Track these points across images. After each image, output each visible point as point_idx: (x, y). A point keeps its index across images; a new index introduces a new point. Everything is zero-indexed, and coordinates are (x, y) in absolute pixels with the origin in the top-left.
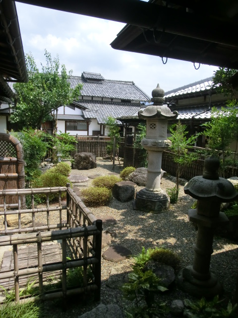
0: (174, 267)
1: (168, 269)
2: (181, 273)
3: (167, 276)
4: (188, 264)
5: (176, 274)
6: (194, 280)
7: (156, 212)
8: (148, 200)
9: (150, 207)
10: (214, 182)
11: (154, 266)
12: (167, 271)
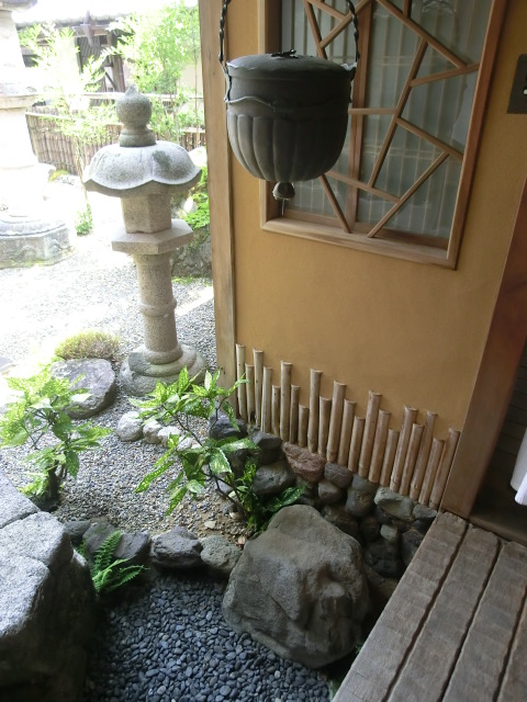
0: (110, 359)
1: (97, 366)
2: (126, 365)
3: (98, 379)
4: (137, 344)
5: (116, 370)
6: (154, 369)
7: (49, 262)
8: (21, 239)
9: (31, 253)
10: (147, 152)
11: (65, 369)
12: (95, 369)
